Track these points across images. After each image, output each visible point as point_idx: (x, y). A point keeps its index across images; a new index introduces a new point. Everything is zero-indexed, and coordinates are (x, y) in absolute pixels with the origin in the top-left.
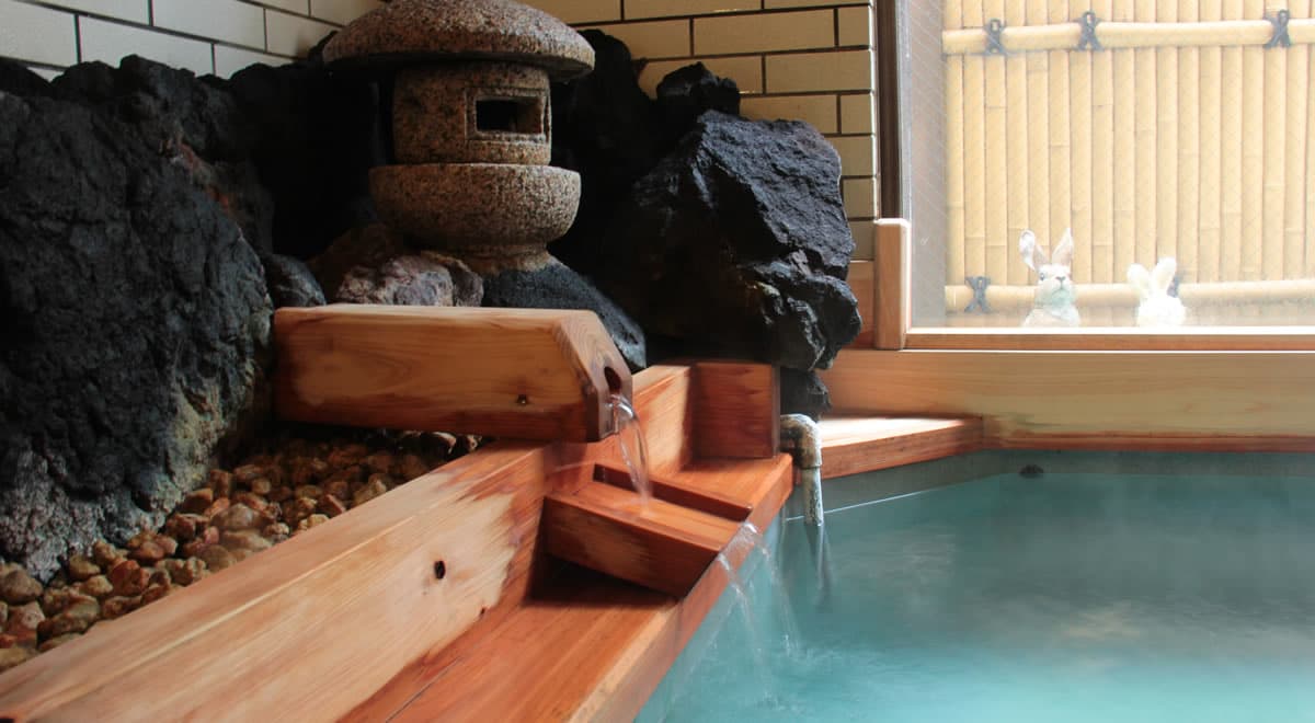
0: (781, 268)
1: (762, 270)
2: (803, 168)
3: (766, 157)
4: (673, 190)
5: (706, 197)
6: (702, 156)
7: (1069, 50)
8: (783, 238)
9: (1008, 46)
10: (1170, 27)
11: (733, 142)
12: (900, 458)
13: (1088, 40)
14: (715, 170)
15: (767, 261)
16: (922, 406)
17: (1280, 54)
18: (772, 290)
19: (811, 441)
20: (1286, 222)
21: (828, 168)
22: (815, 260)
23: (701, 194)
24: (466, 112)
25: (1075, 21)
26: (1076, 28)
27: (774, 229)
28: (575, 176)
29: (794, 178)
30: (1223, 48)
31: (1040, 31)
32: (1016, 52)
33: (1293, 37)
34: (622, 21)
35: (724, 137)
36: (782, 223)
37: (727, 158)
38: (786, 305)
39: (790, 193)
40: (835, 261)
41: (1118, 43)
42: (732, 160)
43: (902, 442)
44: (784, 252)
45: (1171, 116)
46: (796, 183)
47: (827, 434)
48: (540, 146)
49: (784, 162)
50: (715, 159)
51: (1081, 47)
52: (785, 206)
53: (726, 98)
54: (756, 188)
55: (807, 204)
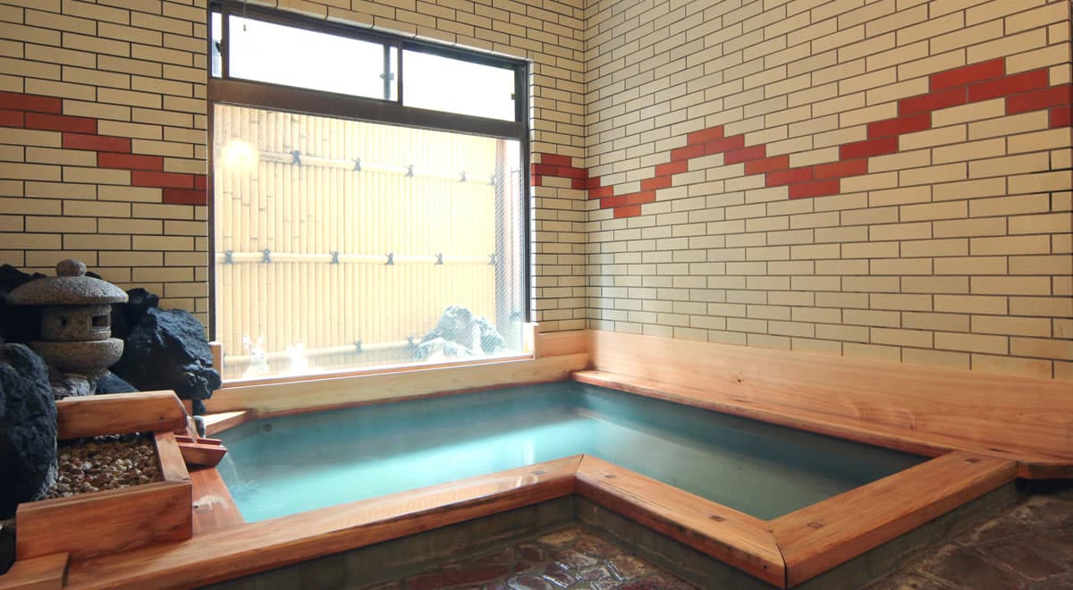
0: (192, 366)
1: (187, 368)
2: (192, 329)
3: (179, 326)
4: (149, 341)
5: (162, 343)
6: (159, 329)
7: (258, 263)
8: (193, 356)
9: (234, 260)
10: (296, 255)
11: (167, 321)
12: (227, 427)
13: (266, 259)
14: (164, 333)
15: (188, 364)
16: (228, 408)
17: (335, 266)
18: (192, 375)
19: (203, 425)
20: (339, 325)
21: (200, 328)
22: (203, 362)
23: (159, 342)
24: (89, 322)
25: (261, 251)
26: (261, 254)
27: (190, 354)
28: (122, 341)
29: (190, 334)
30: (316, 263)
31: (246, 256)
32: (237, 263)
33: (339, 260)
34: (98, 266)
35: (164, 320)
36: (191, 350)
37: (168, 328)
38: (198, 379)
39: (190, 339)
40: (210, 362)
41: (277, 260)
42: (169, 328)
43: (227, 421)
44: (193, 361)
45: (297, 288)
46: (190, 335)
47: (208, 420)
48: (107, 331)
49: (186, 328)
50: (164, 329)
51: (263, 262)
52: (189, 344)
53: (154, 301)
54: (181, 339)
55: (195, 342)
